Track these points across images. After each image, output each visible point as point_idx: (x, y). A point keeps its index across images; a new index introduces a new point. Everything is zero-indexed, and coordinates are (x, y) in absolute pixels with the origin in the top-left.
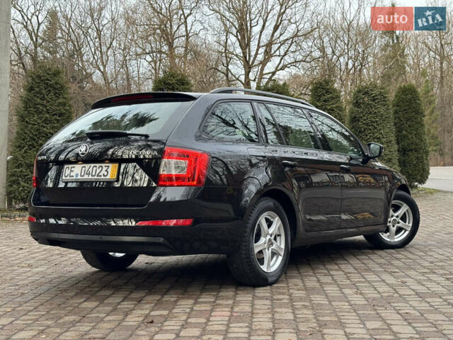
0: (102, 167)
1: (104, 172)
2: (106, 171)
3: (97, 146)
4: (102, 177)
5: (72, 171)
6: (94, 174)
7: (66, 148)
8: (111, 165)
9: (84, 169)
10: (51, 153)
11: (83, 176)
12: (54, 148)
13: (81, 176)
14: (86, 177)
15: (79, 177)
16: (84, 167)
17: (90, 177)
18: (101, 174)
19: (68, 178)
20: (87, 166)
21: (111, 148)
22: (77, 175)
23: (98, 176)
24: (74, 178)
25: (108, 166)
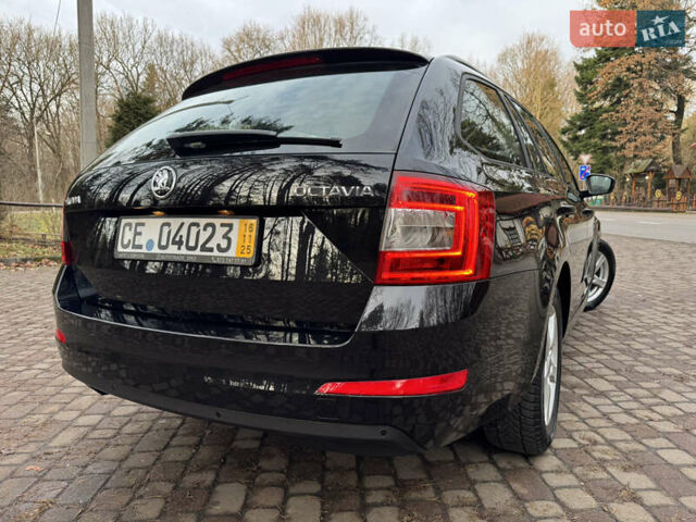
0: (213, 226)
1: (218, 240)
2: (225, 236)
3: (195, 174)
4: (216, 253)
5: (137, 234)
6: (192, 244)
7: (133, 176)
8: (236, 222)
9: (166, 229)
10: (101, 186)
11: (165, 247)
12: (107, 176)
13: (161, 247)
14: (173, 249)
15: (156, 250)
16: (168, 224)
17: (184, 251)
18: (212, 244)
19: (130, 250)
20: (175, 222)
21: (226, 178)
22: (150, 244)
23: (204, 248)
24: (144, 250)
25: (231, 226)
